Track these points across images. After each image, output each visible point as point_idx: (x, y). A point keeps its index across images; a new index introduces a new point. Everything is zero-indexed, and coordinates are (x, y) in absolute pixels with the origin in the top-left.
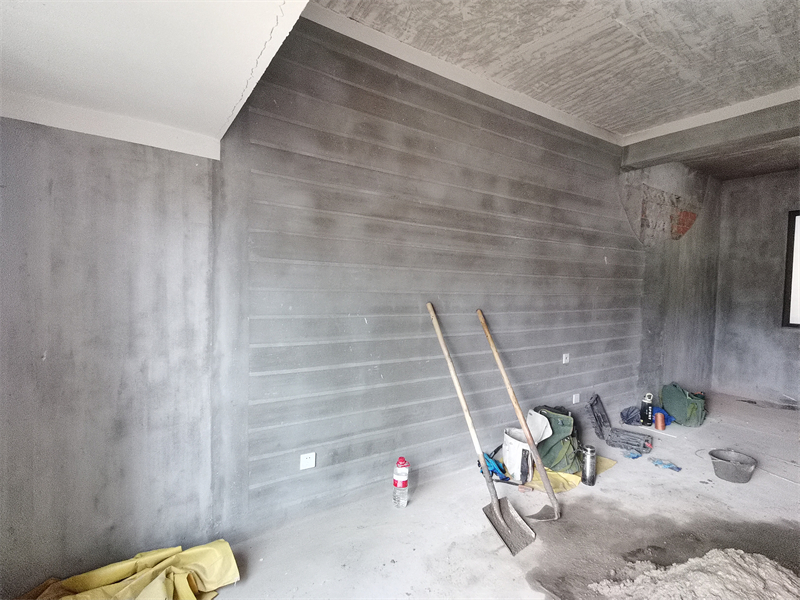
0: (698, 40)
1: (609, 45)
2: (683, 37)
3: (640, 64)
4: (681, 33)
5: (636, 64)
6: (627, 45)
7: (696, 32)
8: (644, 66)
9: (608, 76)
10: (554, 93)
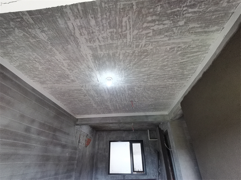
0: (98, 99)
1: (79, 93)
3: (85, 99)
4: (94, 96)
5: (84, 99)
6: (83, 94)
7: (97, 97)
8: (86, 100)
9: (77, 100)
10: (62, 99)
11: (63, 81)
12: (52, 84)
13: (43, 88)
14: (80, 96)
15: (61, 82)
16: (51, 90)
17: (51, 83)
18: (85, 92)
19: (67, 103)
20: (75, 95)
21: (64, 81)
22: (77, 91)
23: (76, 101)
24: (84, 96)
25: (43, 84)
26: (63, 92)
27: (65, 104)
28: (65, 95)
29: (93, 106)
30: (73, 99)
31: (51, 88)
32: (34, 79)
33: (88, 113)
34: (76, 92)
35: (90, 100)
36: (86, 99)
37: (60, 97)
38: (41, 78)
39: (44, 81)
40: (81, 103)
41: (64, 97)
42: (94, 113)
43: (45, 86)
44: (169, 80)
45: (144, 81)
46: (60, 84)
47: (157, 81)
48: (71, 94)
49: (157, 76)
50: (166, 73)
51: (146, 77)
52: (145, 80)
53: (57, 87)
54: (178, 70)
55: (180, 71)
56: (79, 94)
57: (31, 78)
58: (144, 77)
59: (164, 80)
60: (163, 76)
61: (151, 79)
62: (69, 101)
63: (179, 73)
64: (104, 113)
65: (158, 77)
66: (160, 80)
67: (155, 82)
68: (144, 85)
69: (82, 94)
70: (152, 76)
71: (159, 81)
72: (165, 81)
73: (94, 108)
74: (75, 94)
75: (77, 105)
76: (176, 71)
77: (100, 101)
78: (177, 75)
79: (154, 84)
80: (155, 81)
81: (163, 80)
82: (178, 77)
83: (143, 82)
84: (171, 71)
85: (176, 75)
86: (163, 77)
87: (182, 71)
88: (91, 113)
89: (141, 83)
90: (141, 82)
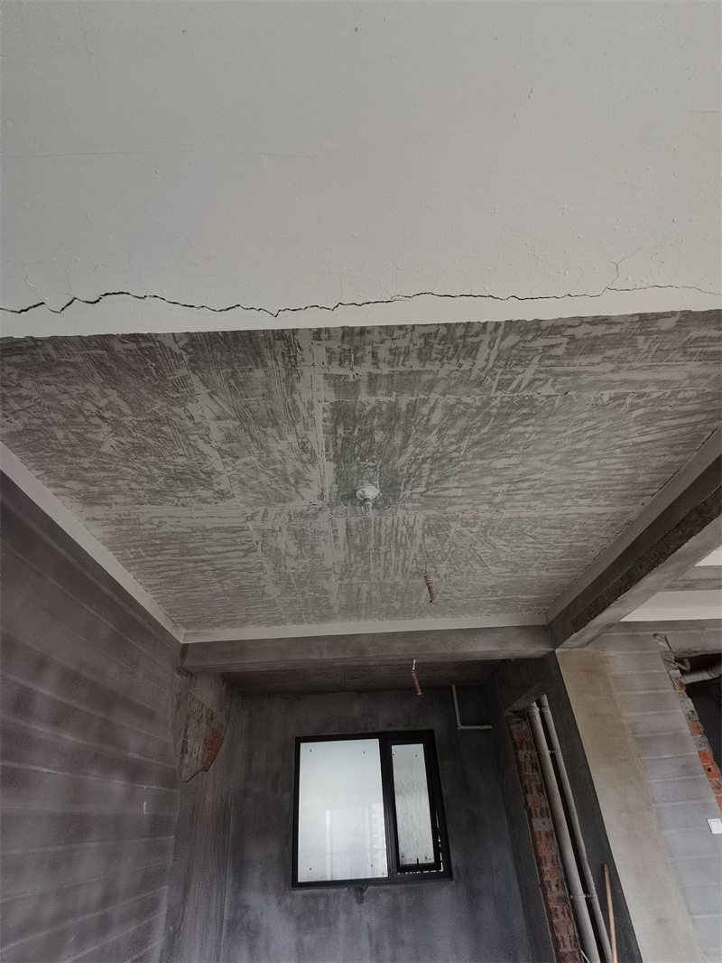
0: (295, 564)
1: (228, 541)
2: (287, 557)
3: (240, 567)
4: (287, 554)
5: (237, 567)
6: (243, 547)
7: (296, 558)
8: (243, 570)
9: (208, 568)
10: (146, 564)
11: (179, 494)
12: (129, 508)
13: (88, 519)
14: (227, 555)
15: (169, 498)
16: (113, 529)
17: (130, 499)
18: (256, 537)
19: (163, 580)
20: (208, 549)
21: (187, 494)
22: (225, 535)
23: (203, 572)
24: (241, 554)
25: (92, 504)
26: (161, 539)
27: (151, 586)
28: (169, 547)
29: (264, 594)
30: (192, 565)
31: (120, 522)
32: (63, 486)
33: (231, 622)
34: (215, 536)
35: (262, 568)
36: (246, 566)
37: (144, 555)
38: (93, 483)
39: (103, 495)
40: (219, 582)
41: (159, 558)
42: (259, 622)
43: (98, 511)
44: (582, 502)
45: (490, 503)
46: (165, 505)
47: (538, 502)
48: (191, 545)
49: (544, 486)
50: (577, 477)
51: (505, 487)
52: (497, 500)
53: (143, 519)
54: (618, 470)
55: (627, 471)
56: (224, 546)
57: (52, 481)
58: (496, 489)
59: (565, 499)
60: (562, 487)
61: (517, 497)
62: (171, 573)
63: (619, 477)
64: (299, 620)
65: (544, 490)
66: (548, 500)
67: (529, 507)
68: (489, 516)
69: (238, 547)
70: (525, 485)
71: (544, 502)
72: (568, 503)
73: (269, 602)
74: (209, 546)
75: (202, 588)
76: (613, 473)
77: (300, 576)
78: (613, 485)
79: (523, 515)
80: (533, 504)
81: (560, 501)
82: (614, 491)
83: (486, 507)
84: (594, 472)
85: (609, 485)
86: (563, 492)
87: (632, 471)
88: (244, 622)
89: (480, 507)
90: (482, 504)
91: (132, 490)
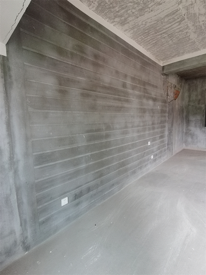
1: (172, 20)
3: (178, 30)
9: (166, 35)
10: (145, 41)
11: (149, 6)
14: (172, 27)
16: (132, 31)
17: (133, 18)
18: (184, 12)
19: (151, 46)
20: (165, 28)
22: (170, 17)
23: (164, 38)
24: (177, 24)
25: (124, 25)
26: (147, 29)
27: (148, 49)
28: (150, 32)
32: (114, 22)
33: (178, 55)
34: (166, 20)
35: (188, 27)
37: (143, 38)
41: (149, 37)
46: (145, 14)
53: (140, 23)
56: (170, 23)
57: (111, 21)
62: (154, 42)
69: (176, 21)
73: (192, 42)
91: (133, 13)
